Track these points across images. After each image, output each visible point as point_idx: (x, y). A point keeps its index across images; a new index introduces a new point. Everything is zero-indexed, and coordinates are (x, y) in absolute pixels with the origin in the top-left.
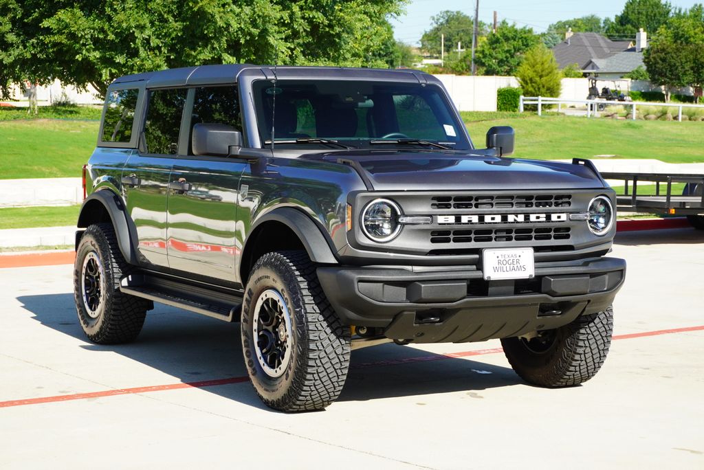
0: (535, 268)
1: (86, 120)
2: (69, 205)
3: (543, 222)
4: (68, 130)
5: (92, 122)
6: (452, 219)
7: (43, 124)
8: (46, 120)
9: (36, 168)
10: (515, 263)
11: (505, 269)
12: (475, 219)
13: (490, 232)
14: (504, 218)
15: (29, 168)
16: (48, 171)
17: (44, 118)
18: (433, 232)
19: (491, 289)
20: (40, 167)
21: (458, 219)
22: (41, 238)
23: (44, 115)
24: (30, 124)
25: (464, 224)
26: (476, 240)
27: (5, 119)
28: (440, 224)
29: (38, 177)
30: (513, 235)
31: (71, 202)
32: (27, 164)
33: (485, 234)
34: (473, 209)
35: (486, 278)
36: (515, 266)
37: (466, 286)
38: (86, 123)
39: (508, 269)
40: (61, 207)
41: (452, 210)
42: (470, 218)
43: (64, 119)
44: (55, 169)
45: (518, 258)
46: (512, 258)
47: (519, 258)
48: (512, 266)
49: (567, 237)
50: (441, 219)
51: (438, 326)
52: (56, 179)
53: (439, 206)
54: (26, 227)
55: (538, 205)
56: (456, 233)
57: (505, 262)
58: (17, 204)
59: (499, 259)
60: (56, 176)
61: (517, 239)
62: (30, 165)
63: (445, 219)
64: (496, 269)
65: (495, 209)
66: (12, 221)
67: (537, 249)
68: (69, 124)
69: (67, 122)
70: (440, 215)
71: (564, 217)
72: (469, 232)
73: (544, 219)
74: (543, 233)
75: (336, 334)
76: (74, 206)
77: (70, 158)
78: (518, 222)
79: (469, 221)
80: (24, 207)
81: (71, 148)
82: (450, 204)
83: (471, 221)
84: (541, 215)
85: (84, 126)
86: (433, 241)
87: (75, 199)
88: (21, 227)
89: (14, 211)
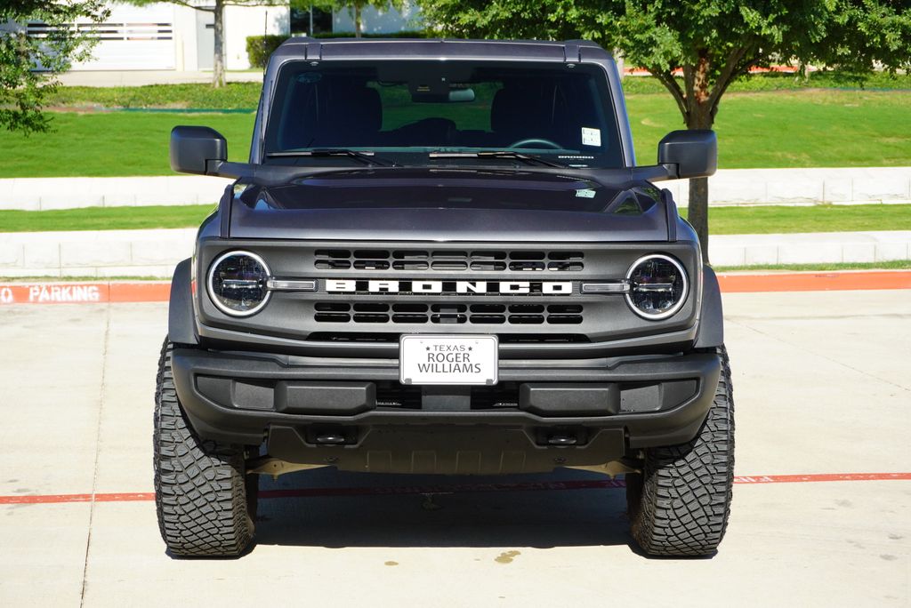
0: (499, 368)
1: (874, 90)
2: (812, 205)
3: (525, 294)
4: (843, 103)
5: (881, 93)
6: (350, 286)
7: (812, 95)
8: (816, 91)
9: (779, 154)
10: (461, 359)
11: (440, 369)
12: (393, 286)
13: (422, 307)
14: (449, 285)
15: (770, 153)
16: (794, 158)
17: (816, 87)
18: (319, 305)
19: (425, 399)
20: (785, 153)
21: (362, 285)
22: (745, 249)
23: (817, 83)
24: (794, 95)
25: (373, 293)
26: (396, 320)
27: (762, 89)
28: (330, 293)
29: (779, 166)
30: (468, 314)
31: (815, 201)
32: (768, 150)
33: (413, 312)
34: (391, 271)
35: (403, 381)
36: (461, 365)
37: (365, 392)
38: (873, 94)
39: (447, 369)
40: (799, 207)
41: (352, 271)
42: (383, 283)
43: (844, 88)
44: (804, 156)
45: (467, 351)
46: (456, 351)
47: (470, 352)
48: (453, 364)
49: (578, 320)
50: (331, 285)
51: (349, 449)
52: (804, 169)
53: (334, 265)
54: (734, 233)
55: (515, 267)
56: (359, 306)
57: (440, 358)
58: (741, 202)
59: (431, 351)
60: (803, 166)
61: (474, 320)
62: (773, 151)
63: (340, 285)
64: (422, 368)
65: (430, 271)
66: (722, 225)
67: (503, 338)
68: (848, 95)
69: (847, 92)
70: (330, 279)
71: (567, 288)
72: (384, 307)
73: (527, 291)
74: (526, 311)
75: (203, 450)
76: (819, 205)
77: (828, 141)
78: (475, 294)
79: (381, 289)
80: (752, 205)
81: (835, 128)
82: (349, 262)
83: (387, 289)
84: (521, 284)
85: (866, 98)
86: (319, 318)
87: (821, 196)
88: (729, 233)
89: (735, 211)
